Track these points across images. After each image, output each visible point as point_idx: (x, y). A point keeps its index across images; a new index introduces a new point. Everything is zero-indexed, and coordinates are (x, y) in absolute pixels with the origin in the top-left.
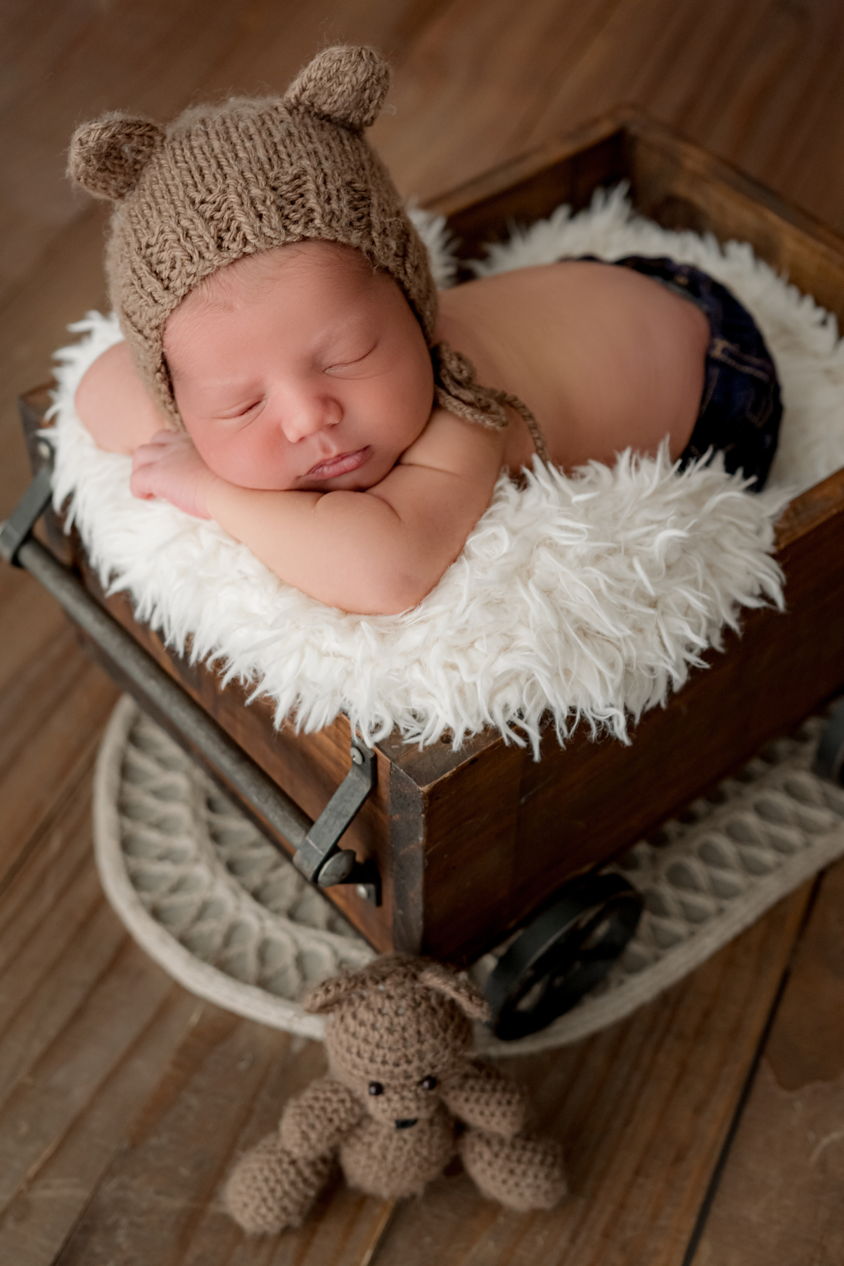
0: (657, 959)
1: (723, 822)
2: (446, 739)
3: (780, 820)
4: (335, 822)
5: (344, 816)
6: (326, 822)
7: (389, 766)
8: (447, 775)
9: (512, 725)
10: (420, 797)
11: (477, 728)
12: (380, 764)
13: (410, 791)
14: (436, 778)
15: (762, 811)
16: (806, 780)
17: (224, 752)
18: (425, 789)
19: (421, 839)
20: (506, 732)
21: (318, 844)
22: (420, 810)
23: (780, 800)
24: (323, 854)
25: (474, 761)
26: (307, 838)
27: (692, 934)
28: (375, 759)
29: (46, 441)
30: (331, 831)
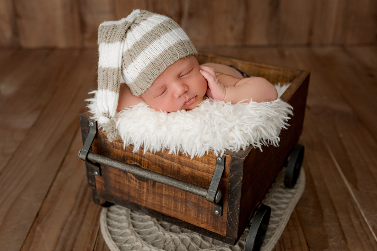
0: (273, 234)
1: (269, 201)
2: (241, 149)
3: (280, 198)
4: (216, 182)
5: (218, 179)
6: (213, 183)
7: (231, 158)
8: (247, 155)
9: (254, 143)
10: (242, 162)
11: (248, 144)
12: (227, 159)
13: (239, 162)
14: (245, 156)
15: (275, 197)
16: (280, 189)
17: (173, 180)
18: (244, 159)
19: (242, 178)
20: (254, 145)
21: (213, 190)
22: (242, 167)
23: (277, 194)
24: (215, 192)
25: (250, 152)
26: (209, 190)
27: (278, 226)
28: (225, 158)
29: (93, 120)
30: (216, 185)
